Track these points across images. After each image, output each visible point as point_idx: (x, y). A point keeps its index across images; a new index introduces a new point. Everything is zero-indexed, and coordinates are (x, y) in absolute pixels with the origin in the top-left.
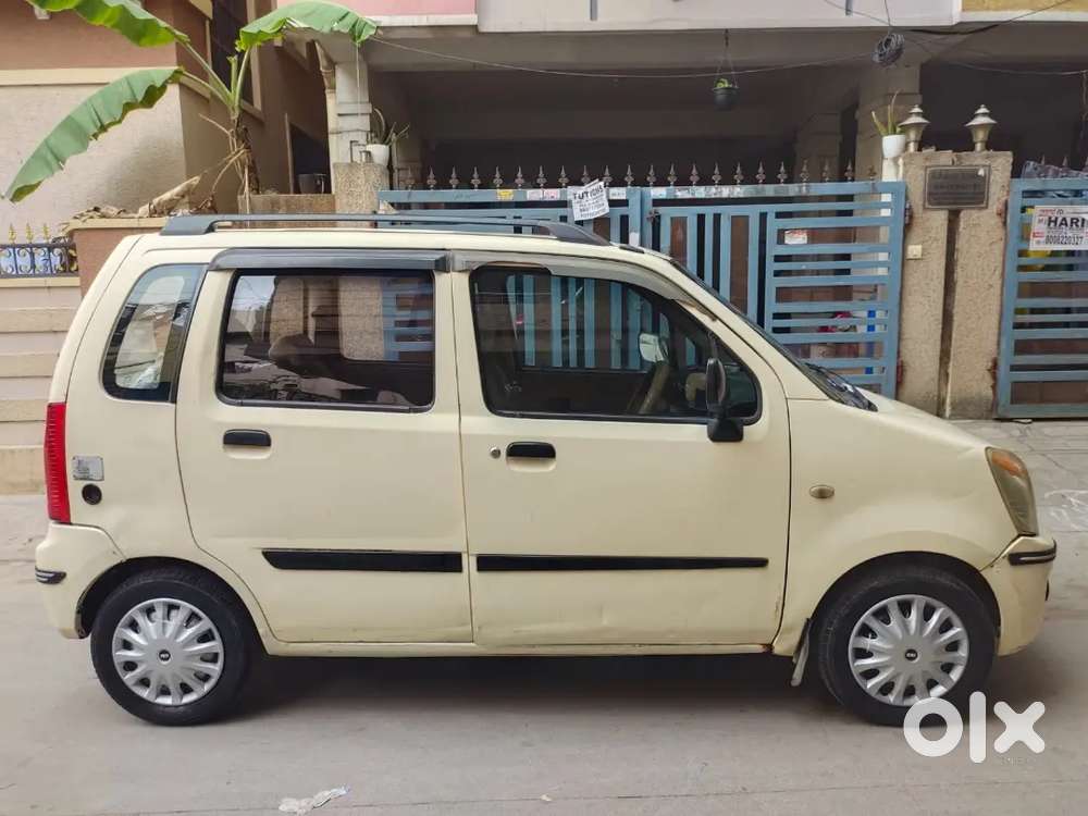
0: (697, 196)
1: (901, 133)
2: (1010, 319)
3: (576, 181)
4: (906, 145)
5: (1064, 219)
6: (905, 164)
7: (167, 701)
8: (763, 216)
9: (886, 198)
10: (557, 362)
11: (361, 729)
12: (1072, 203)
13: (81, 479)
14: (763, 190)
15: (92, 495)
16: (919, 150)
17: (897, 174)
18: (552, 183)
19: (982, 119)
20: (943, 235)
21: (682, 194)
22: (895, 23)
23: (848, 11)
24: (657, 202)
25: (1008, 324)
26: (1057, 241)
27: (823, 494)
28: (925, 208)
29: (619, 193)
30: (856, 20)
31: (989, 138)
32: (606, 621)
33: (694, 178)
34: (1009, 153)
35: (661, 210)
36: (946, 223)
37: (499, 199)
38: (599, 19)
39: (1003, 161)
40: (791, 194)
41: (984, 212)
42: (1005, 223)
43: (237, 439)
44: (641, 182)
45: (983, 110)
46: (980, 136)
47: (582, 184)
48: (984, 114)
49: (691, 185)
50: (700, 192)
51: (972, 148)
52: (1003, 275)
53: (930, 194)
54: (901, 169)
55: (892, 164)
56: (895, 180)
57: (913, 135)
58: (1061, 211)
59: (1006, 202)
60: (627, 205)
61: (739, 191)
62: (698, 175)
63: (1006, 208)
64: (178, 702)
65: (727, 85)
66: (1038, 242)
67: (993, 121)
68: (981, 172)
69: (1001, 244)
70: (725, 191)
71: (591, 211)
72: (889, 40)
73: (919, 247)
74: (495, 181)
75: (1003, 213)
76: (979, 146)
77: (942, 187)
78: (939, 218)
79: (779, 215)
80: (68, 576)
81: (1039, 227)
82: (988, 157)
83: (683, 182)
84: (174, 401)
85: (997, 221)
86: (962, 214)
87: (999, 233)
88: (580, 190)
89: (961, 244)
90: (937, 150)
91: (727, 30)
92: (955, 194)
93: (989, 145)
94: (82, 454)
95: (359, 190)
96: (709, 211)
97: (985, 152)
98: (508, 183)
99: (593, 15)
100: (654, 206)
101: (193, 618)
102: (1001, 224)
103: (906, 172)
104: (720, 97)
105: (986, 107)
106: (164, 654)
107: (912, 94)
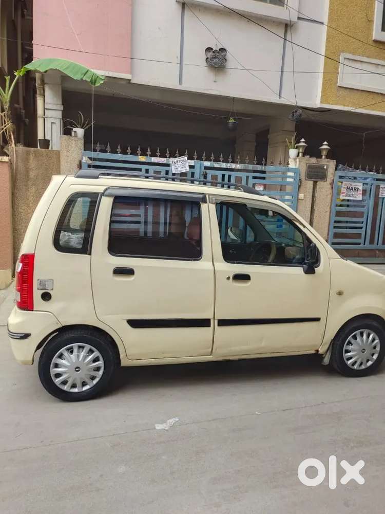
0: (222, 167)
1: (296, 148)
2: (333, 224)
3: (173, 155)
4: (299, 153)
5: (352, 188)
6: (299, 161)
7: (76, 390)
8: (247, 177)
9: (292, 174)
10: (162, 235)
11: (164, 395)
12: (355, 182)
13: (41, 289)
14: (248, 167)
15: (46, 297)
16: (303, 156)
17: (296, 165)
18: (163, 155)
19: (325, 146)
20: (311, 190)
21: (216, 165)
22: (298, 105)
23: (280, 96)
24: (206, 168)
25: (332, 227)
26: (349, 196)
27: (340, 293)
28: (305, 180)
29: (192, 163)
30: (283, 101)
31: (328, 153)
32: (263, 344)
33: (221, 159)
34: (335, 161)
35: (208, 171)
36: (312, 186)
37: (139, 160)
38: (183, 85)
39: (332, 164)
40: (259, 169)
41: (325, 183)
42: (332, 188)
43: (119, 271)
44: (200, 158)
45: (325, 143)
46: (324, 153)
47: (176, 157)
48: (326, 145)
49: (220, 162)
50: (224, 165)
51: (321, 157)
52: (331, 208)
53: (308, 174)
54: (298, 163)
55: (293, 160)
56: (295, 167)
57: (301, 150)
58: (351, 185)
59: (333, 179)
60: (194, 168)
61: (239, 166)
62: (223, 157)
63: (333, 182)
64: (81, 391)
65: (233, 121)
66: (343, 196)
67: (329, 148)
68: (325, 167)
69: (331, 196)
70: (233, 166)
71: (179, 169)
72: (296, 111)
73: (303, 195)
74: (137, 152)
75: (332, 184)
76: (324, 157)
77: (312, 172)
78: (310, 184)
79: (254, 178)
80: (32, 336)
81: (344, 190)
82: (328, 161)
83: (217, 160)
84: (90, 254)
85: (330, 186)
86: (318, 183)
87: (330, 191)
88: (175, 160)
89: (317, 195)
90: (310, 157)
91: (234, 98)
92: (316, 175)
93: (327, 157)
94: (42, 278)
95: (72, 149)
96: (227, 173)
97: (327, 160)
98: (144, 154)
99: (180, 83)
100: (205, 169)
101: (91, 351)
102: (331, 188)
103: (299, 164)
104: (230, 125)
105: (327, 142)
106: (77, 369)
107: (292, 131)
